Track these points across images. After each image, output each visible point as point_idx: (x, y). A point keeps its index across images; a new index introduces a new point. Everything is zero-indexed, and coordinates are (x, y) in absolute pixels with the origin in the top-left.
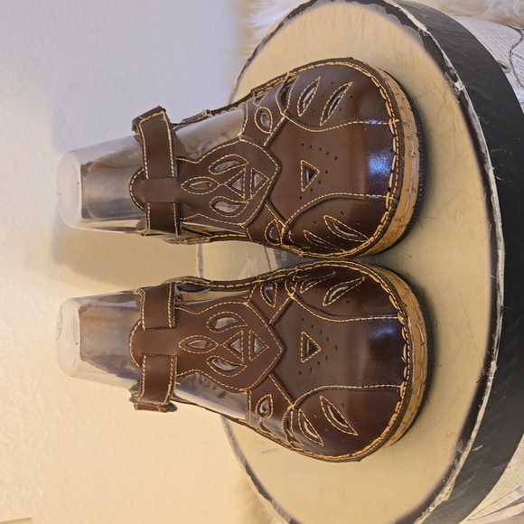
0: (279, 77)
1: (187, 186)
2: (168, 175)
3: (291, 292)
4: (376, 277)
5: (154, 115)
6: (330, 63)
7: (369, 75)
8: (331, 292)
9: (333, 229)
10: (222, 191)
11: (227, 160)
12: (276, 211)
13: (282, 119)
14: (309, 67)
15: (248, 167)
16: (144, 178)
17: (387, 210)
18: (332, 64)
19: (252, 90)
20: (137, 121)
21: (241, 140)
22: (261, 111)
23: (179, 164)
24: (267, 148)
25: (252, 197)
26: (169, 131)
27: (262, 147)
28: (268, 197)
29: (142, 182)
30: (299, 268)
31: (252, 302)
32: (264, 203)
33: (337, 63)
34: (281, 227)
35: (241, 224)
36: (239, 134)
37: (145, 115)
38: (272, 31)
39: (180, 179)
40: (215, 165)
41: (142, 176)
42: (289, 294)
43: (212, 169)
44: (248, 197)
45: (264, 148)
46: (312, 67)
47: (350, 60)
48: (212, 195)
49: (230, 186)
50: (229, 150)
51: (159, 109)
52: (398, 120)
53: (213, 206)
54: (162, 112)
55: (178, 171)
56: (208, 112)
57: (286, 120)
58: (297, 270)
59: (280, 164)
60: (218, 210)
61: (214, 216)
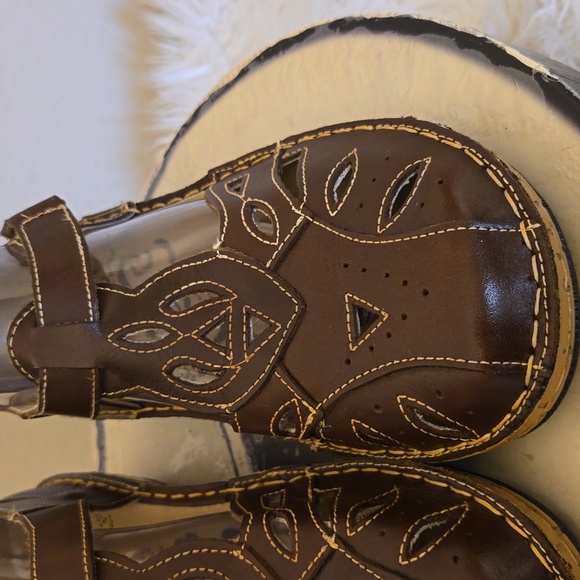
0: (262, 150)
1: (119, 338)
2: (82, 319)
3: (330, 533)
4: (493, 504)
5: (48, 211)
6: (365, 127)
7: (458, 145)
8: (411, 536)
9: (415, 419)
10: (188, 346)
11: (193, 290)
12: (298, 384)
13: (299, 221)
14: (321, 134)
15: (237, 305)
16: (36, 324)
17: (527, 388)
18: (370, 128)
19: (210, 172)
20: (16, 220)
21: (220, 256)
22: (251, 206)
23: (101, 297)
24: (273, 270)
25: (247, 358)
26: (78, 238)
27: (264, 268)
28: (280, 359)
29: (33, 331)
30: (311, 470)
31: (250, 550)
32: (273, 370)
33: (379, 127)
34: (306, 412)
35: (224, 406)
36: (216, 247)
37: (31, 211)
38: (226, 82)
39: (105, 324)
40: (172, 300)
41: (33, 319)
42: (325, 537)
43: (166, 307)
44: (238, 358)
45: (268, 270)
46: (327, 133)
47: (410, 121)
48: (168, 354)
49: (203, 337)
50: (196, 273)
51: (55, 201)
52: (537, 225)
53: (170, 372)
54: (61, 207)
55: (101, 310)
56: (130, 205)
57: (306, 223)
58: (309, 475)
59: (303, 301)
60: (178, 380)
61: (170, 390)
